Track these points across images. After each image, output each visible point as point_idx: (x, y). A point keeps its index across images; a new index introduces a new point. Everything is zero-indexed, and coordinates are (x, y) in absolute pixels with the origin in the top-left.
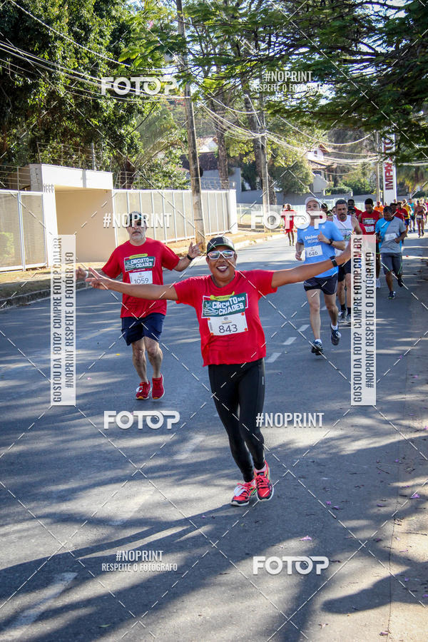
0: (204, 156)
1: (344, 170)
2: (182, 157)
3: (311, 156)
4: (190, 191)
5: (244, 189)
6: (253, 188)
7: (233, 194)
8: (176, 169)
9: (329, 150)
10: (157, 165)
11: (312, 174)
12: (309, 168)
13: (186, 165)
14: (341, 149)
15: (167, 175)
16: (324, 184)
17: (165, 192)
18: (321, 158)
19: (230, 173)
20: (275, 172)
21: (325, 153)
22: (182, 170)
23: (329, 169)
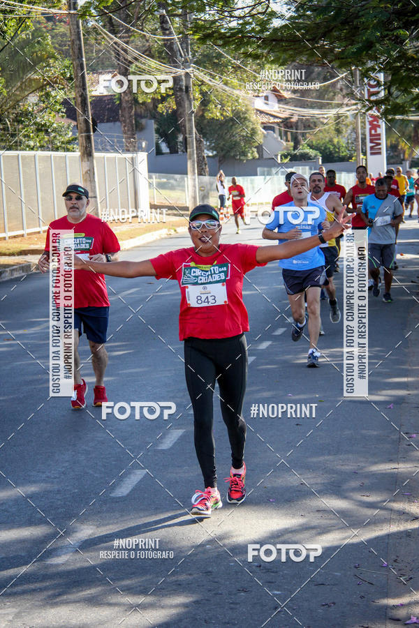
0: (99, 101)
1: (309, 124)
2: (65, 103)
3: (259, 104)
4: (78, 154)
5: (159, 152)
6: (173, 150)
7: (142, 157)
8: (56, 120)
9: (287, 95)
10: (26, 114)
11: (261, 130)
12: (256, 121)
13: (71, 114)
14: (304, 93)
15: (42, 129)
16: (278, 145)
17: (40, 153)
18: (274, 107)
19: (139, 128)
20: (206, 127)
21: (281, 99)
22: (65, 122)
23: (286, 123)
